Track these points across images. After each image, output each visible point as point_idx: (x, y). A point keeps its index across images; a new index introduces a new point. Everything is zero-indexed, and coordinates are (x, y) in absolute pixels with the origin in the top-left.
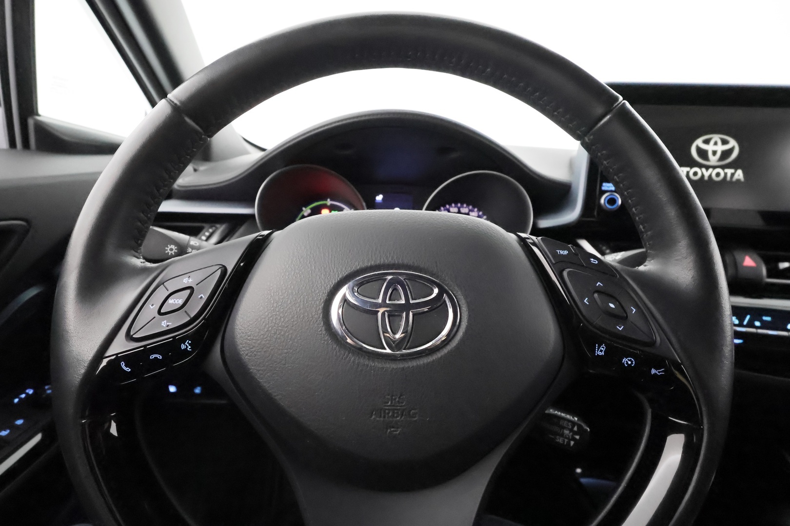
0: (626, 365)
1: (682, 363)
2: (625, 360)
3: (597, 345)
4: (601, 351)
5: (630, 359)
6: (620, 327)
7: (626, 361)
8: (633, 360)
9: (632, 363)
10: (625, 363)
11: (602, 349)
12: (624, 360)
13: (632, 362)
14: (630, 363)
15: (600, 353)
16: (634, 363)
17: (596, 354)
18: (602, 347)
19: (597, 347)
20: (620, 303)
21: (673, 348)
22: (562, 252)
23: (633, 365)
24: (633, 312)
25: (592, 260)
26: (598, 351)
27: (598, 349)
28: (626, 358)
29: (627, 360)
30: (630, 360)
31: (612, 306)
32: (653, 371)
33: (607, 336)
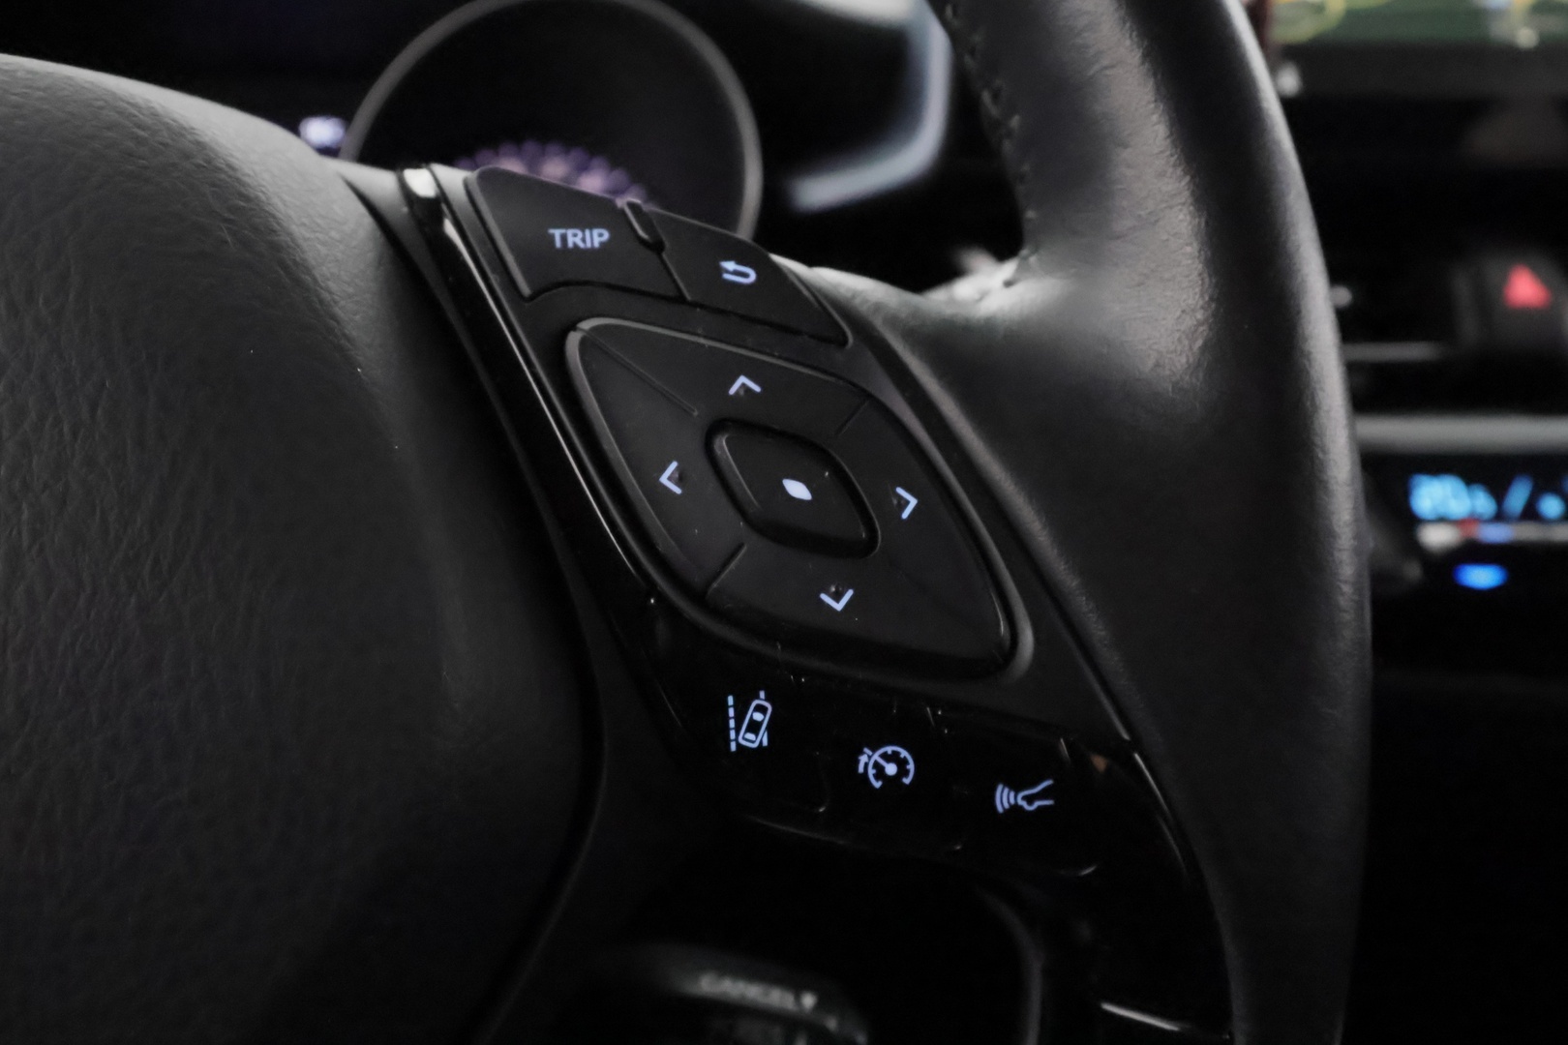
0: (877, 784)
1: (1136, 744)
2: (867, 760)
3: (731, 700)
4: (754, 727)
5: (889, 749)
6: (837, 597)
7: (877, 765)
8: (904, 753)
9: (903, 771)
10: (871, 772)
11: (758, 717)
12: (863, 759)
13: (902, 763)
14: (891, 769)
15: (751, 736)
16: (911, 767)
17: (733, 747)
18: (761, 709)
19: (731, 712)
20: (838, 472)
21: (1096, 669)
22: (575, 238)
23: (907, 781)
24: (905, 515)
25: (730, 265)
26: (738, 730)
27: (739, 719)
28: (874, 750)
29: (876, 757)
30: (893, 758)
31: (797, 490)
32: (1004, 798)
33: (778, 652)
